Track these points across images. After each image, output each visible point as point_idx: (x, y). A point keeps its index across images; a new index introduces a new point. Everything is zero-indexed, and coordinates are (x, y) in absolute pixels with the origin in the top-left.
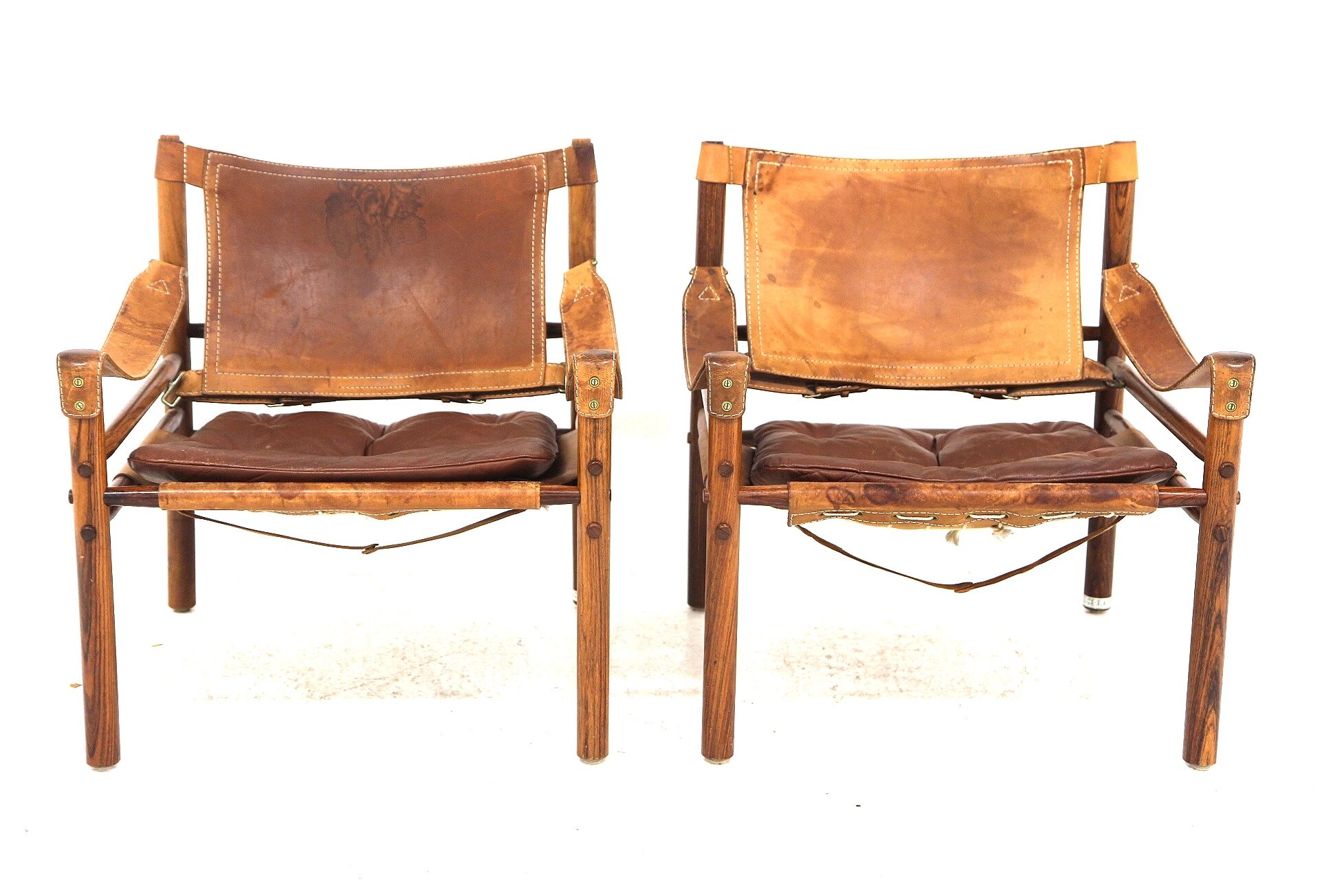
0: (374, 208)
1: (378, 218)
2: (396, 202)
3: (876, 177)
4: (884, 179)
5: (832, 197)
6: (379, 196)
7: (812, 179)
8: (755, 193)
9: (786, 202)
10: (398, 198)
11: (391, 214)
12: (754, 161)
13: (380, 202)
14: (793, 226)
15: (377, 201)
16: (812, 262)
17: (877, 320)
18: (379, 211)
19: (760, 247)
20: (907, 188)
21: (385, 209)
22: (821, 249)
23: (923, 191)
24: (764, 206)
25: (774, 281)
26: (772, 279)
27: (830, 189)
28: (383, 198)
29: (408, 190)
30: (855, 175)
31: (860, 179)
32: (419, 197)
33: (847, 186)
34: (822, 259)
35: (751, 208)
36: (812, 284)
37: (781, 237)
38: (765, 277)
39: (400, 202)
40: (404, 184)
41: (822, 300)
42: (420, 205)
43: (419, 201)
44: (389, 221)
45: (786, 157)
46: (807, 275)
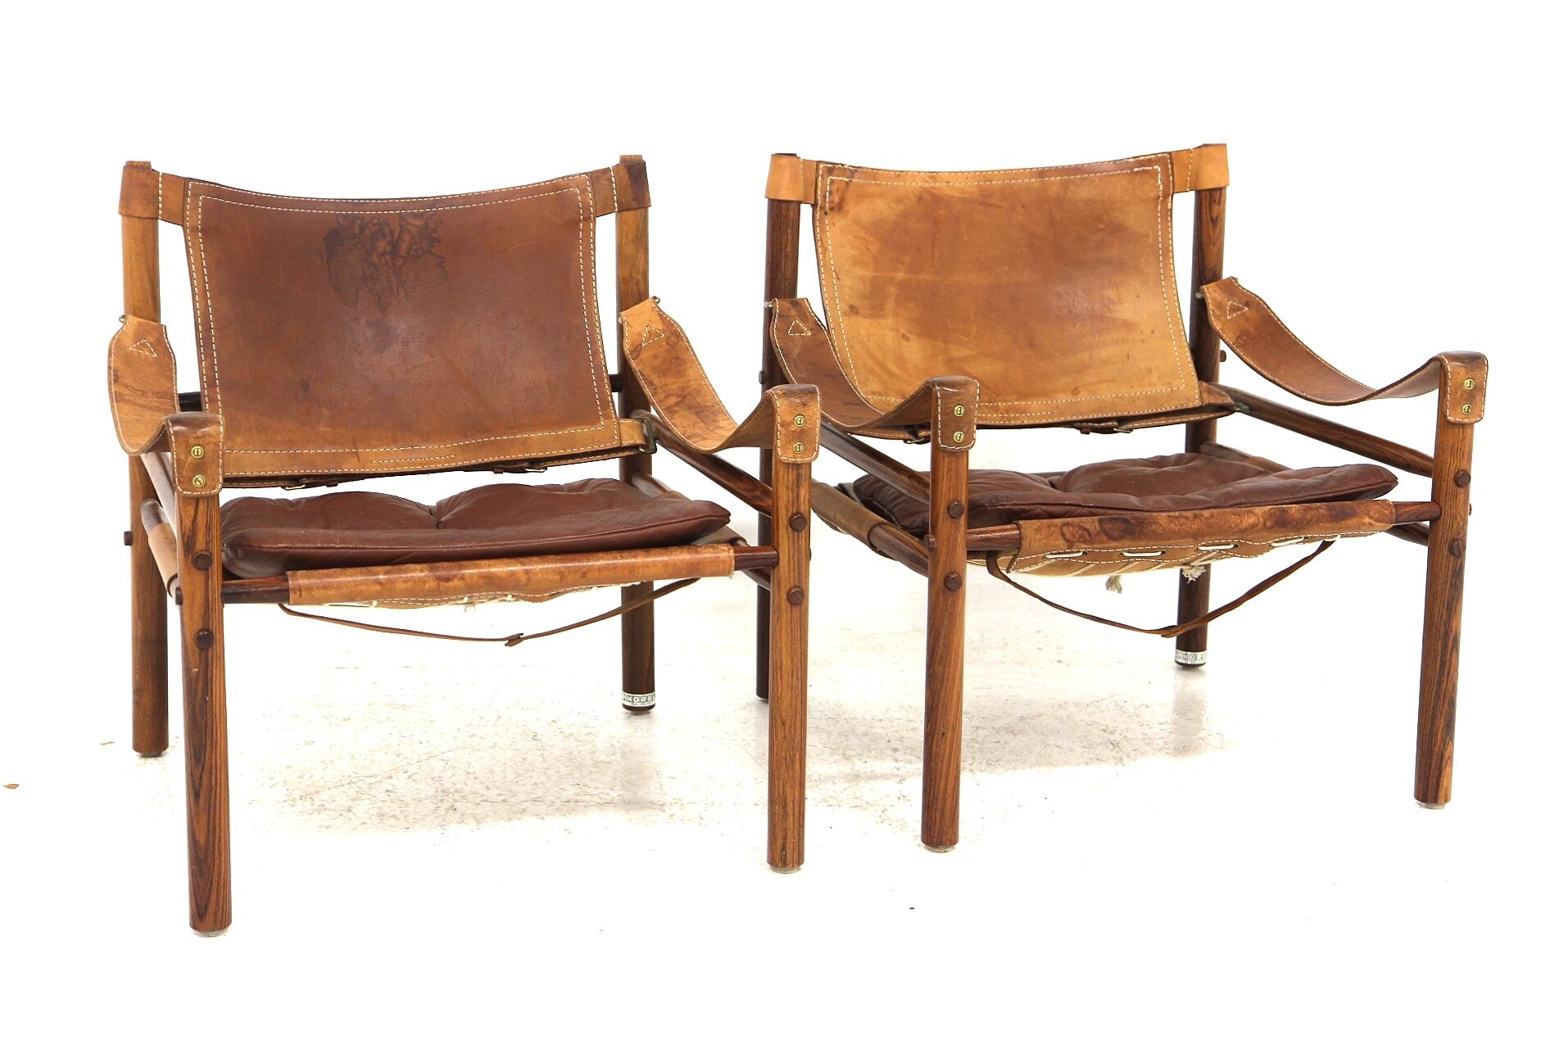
0: (382, 245)
1: (387, 257)
2: (407, 237)
3: (948, 192)
4: (956, 194)
5: (905, 215)
6: (387, 230)
7: (882, 195)
8: (826, 214)
9: (857, 222)
10: (409, 232)
11: (403, 252)
12: (825, 177)
13: (389, 238)
14: (868, 249)
15: (384, 236)
16: (893, 290)
17: (968, 352)
18: (388, 249)
19: (837, 274)
20: (981, 203)
21: (395, 246)
22: (900, 275)
23: (1000, 207)
24: (836, 228)
25: (857, 313)
26: (853, 310)
27: (901, 207)
28: (392, 232)
29: (419, 223)
30: (925, 190)
31: (931, 194)
32: (436, 231)
33: (919, 202)
34: (903, 286)
35: (823, 230)
36: (896, 314)
37: (857, 262)
38: (846, 308)
39: (413, 238)
40: (415, 216)
41: (910, 332)
42: (438, 240)
43: (435, 235)
44: (401, 261)
45: (854, 171)
46: (890, 305)
